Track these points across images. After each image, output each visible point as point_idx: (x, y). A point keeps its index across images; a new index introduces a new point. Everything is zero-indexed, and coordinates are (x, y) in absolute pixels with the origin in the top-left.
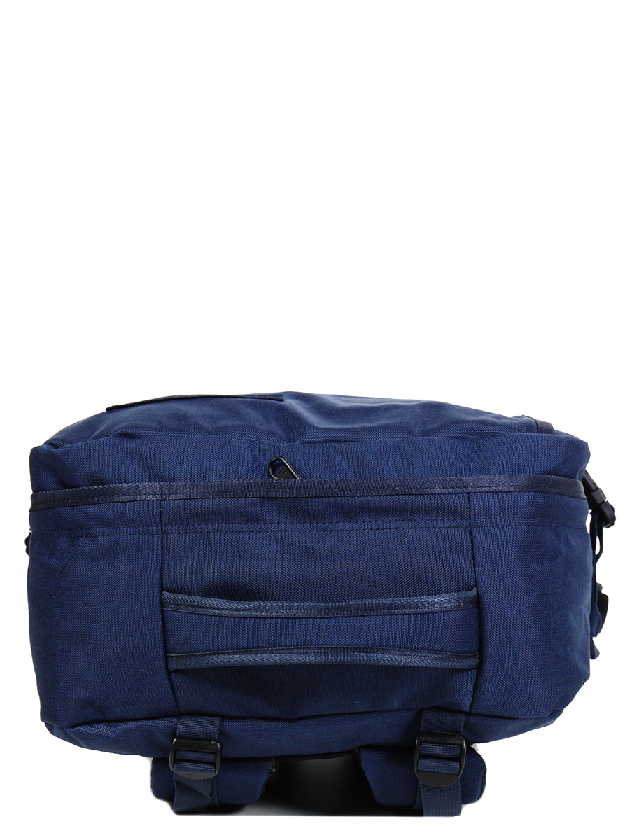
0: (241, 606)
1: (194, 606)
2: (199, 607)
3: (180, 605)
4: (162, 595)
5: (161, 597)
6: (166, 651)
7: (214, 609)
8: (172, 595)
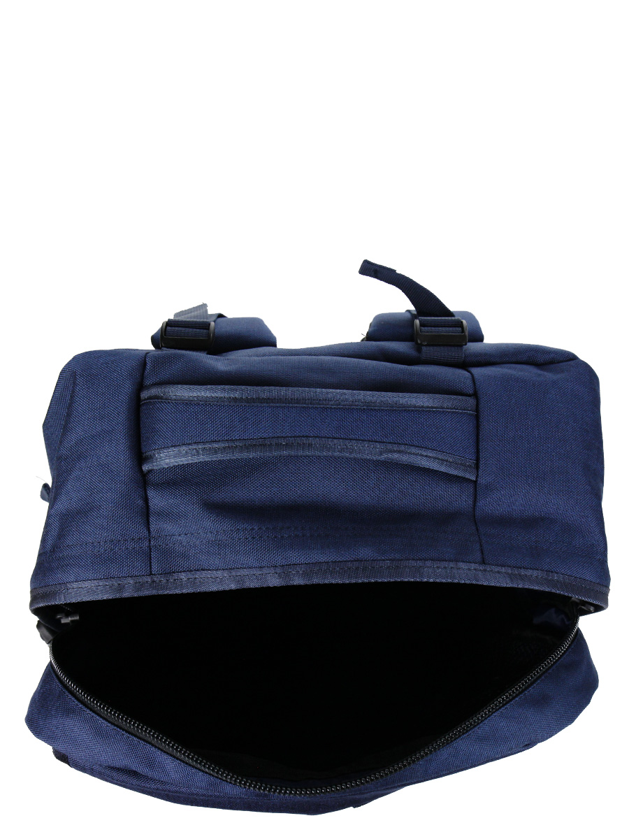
0: (396, 456)
1: (447, 461)
2: (442, 460)
3: (461, 464)
4: (477, 477)
5: (478, 475)
6: (477, 417)
7: (426, 456)
8: (467, 476)
